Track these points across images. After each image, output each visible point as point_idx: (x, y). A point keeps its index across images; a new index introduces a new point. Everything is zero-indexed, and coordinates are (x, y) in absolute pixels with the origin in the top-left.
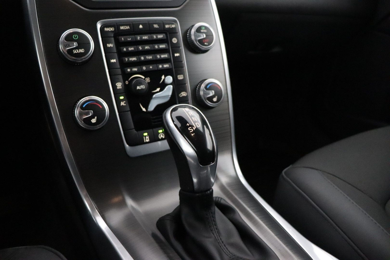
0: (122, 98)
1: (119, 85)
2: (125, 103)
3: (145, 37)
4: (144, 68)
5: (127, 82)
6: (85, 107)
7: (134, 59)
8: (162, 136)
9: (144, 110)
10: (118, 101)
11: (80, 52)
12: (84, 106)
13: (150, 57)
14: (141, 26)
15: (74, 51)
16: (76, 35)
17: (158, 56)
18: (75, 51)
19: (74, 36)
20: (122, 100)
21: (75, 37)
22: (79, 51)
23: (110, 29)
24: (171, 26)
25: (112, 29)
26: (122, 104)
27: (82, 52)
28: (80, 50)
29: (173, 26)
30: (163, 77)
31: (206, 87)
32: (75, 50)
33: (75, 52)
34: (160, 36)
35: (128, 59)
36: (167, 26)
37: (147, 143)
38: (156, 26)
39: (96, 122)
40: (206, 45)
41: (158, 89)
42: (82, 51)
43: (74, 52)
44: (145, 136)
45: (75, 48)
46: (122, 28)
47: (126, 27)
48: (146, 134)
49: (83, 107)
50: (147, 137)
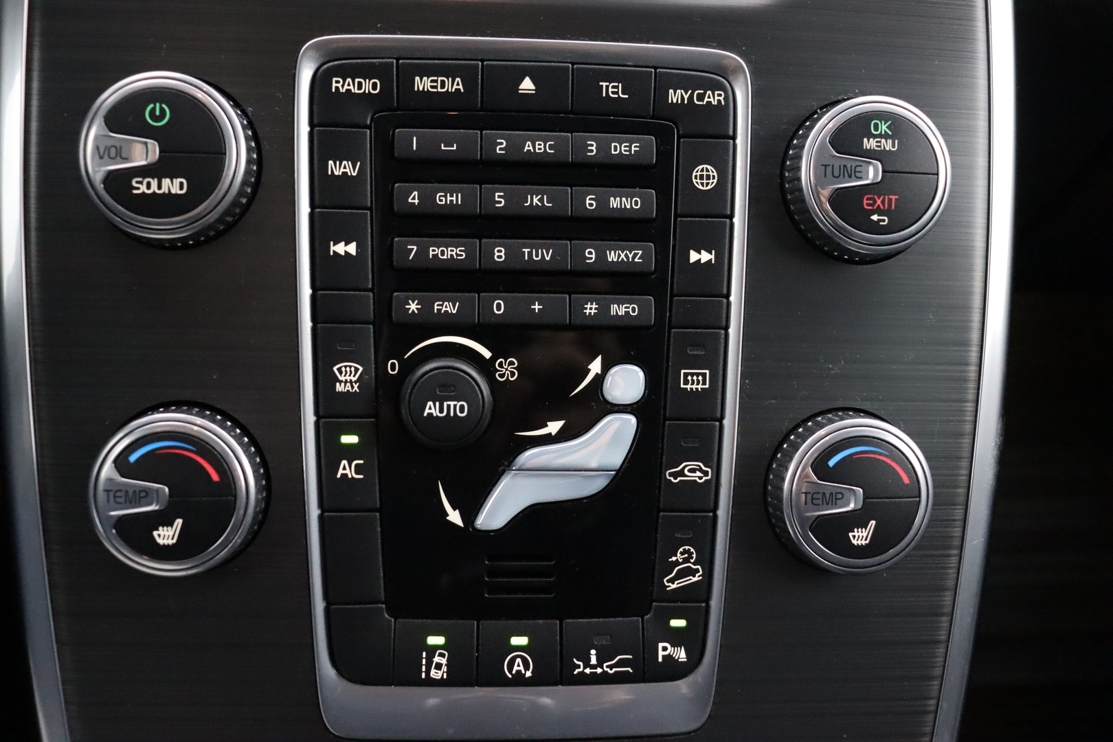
0: (350, 439)
1: (348, 377)
2: (358, 469)
3: (538, 146)
4: (499, 307)
5: (393, 367)
6: (137, 460)
7: (452, 252)
8: (518, 666)
9: (455, 517)
10: (330, 454)
11: (164, 189)
12: (133, 458)
13: (540, 254)
14: (527, 85)
15: (137, 182)
16: (164, 106)
17: (591, 255)
18: (141, 183)
19: (153, 110)
20: (350, 453)
21: (158, 113)
22: (160, 187)
23: (360, 87)
24: (700, 98)
25: (368, 86)
26: (346, 469)
27: (173, 191)
28: (166, 182)
29: (713, 98)
30: (596, 367)
31: (819, 465)
32: (140, 179)
33: (141, 187)
34: (623, 148)
35: (423, 252)
36: (675, 96)
37: (431, 682)
38: (612, 89)
39: (173, 544)
40: (876, 228)
41: (554, 427)
42: (175, 190)
43: (138, 188)
44: (432, 650)
45: (143, 172)
46: (423, 84)
47: (448, 82)
48: (435, 640)
49: (128, 462)
50: (442, 655)
